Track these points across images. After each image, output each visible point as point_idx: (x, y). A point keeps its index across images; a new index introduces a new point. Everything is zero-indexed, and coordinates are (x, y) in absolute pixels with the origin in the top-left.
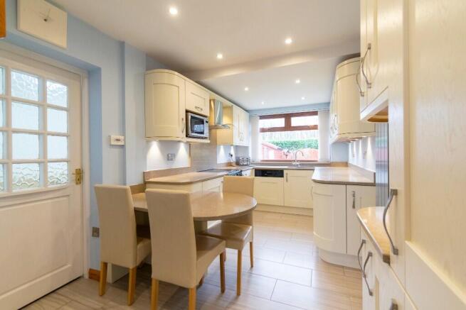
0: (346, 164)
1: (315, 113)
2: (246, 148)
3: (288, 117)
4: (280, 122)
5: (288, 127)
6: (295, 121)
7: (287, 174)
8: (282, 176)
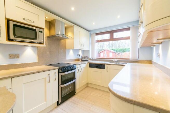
0: (150, 62)
1: (129, 29)
2: (88, 51)
3: (111, 32)
4: (107, 36)
5: (112, 39)
6: (116, 35)
7: (107, 67)
8: (104, 68)
